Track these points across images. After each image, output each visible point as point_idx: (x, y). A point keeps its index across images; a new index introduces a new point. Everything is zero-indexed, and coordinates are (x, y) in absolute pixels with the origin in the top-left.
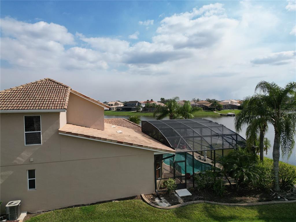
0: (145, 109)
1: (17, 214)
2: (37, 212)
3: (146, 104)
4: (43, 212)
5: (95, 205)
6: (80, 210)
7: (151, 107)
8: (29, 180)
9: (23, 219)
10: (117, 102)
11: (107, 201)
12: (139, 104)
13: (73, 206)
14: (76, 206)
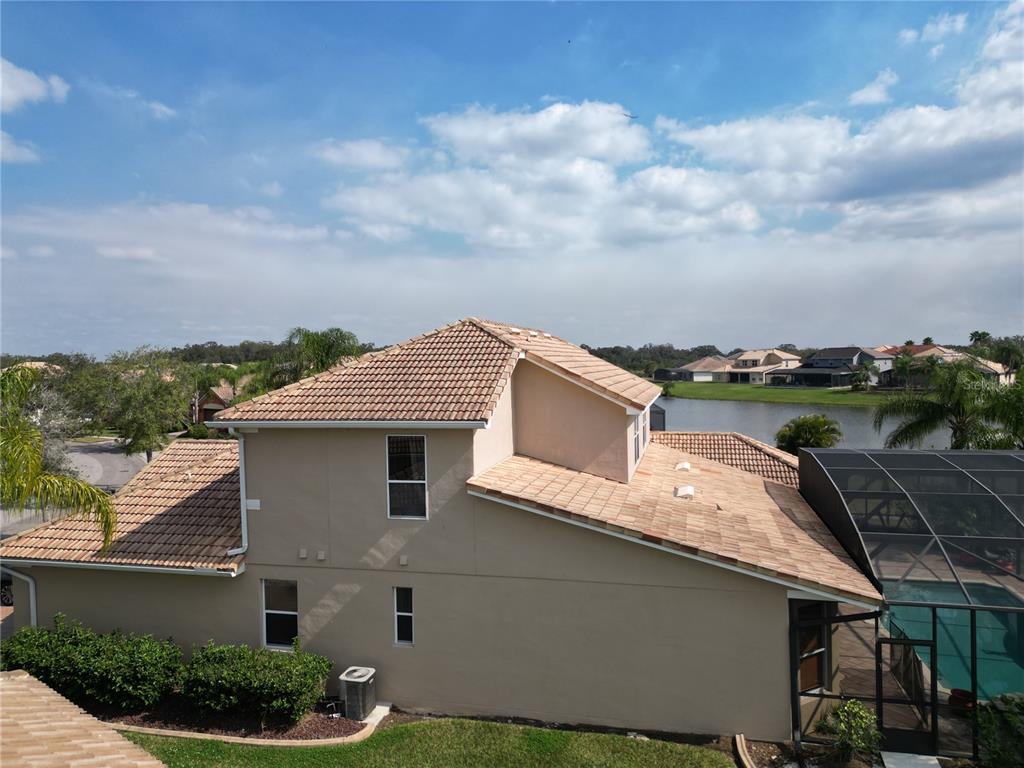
0: (889, 380)
1: (364, 706)
2: (414, 712)
3: (895, 362)
4: (430, 715)
5: (569, 732)
6: (522, 738)
7: (919, 371)
8: (398, 616)
9: (376, 724)
10: (779, 353)
11: (610, 728)
12: (866, 358)
13: (510, 718)
14: (517, 720)
